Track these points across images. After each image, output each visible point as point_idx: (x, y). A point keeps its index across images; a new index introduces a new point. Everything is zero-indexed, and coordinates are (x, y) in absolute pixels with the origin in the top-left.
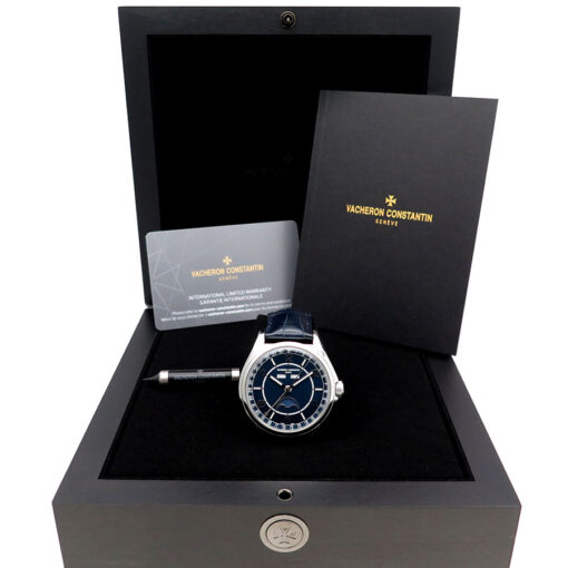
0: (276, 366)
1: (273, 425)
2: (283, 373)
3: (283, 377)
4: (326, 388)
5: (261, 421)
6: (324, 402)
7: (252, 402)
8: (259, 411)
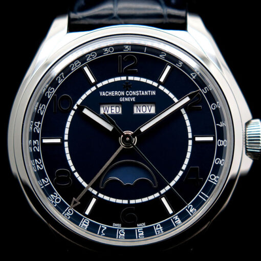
0: (96, 85)
1: (93, 228)
2: (114, 101)
3: (116, 110)
4: (221, 134)
5: (64, 219)
6: (217, 169)
7: (40, 175)
8: (57, 196)
